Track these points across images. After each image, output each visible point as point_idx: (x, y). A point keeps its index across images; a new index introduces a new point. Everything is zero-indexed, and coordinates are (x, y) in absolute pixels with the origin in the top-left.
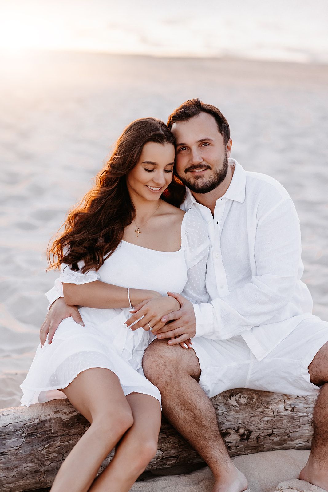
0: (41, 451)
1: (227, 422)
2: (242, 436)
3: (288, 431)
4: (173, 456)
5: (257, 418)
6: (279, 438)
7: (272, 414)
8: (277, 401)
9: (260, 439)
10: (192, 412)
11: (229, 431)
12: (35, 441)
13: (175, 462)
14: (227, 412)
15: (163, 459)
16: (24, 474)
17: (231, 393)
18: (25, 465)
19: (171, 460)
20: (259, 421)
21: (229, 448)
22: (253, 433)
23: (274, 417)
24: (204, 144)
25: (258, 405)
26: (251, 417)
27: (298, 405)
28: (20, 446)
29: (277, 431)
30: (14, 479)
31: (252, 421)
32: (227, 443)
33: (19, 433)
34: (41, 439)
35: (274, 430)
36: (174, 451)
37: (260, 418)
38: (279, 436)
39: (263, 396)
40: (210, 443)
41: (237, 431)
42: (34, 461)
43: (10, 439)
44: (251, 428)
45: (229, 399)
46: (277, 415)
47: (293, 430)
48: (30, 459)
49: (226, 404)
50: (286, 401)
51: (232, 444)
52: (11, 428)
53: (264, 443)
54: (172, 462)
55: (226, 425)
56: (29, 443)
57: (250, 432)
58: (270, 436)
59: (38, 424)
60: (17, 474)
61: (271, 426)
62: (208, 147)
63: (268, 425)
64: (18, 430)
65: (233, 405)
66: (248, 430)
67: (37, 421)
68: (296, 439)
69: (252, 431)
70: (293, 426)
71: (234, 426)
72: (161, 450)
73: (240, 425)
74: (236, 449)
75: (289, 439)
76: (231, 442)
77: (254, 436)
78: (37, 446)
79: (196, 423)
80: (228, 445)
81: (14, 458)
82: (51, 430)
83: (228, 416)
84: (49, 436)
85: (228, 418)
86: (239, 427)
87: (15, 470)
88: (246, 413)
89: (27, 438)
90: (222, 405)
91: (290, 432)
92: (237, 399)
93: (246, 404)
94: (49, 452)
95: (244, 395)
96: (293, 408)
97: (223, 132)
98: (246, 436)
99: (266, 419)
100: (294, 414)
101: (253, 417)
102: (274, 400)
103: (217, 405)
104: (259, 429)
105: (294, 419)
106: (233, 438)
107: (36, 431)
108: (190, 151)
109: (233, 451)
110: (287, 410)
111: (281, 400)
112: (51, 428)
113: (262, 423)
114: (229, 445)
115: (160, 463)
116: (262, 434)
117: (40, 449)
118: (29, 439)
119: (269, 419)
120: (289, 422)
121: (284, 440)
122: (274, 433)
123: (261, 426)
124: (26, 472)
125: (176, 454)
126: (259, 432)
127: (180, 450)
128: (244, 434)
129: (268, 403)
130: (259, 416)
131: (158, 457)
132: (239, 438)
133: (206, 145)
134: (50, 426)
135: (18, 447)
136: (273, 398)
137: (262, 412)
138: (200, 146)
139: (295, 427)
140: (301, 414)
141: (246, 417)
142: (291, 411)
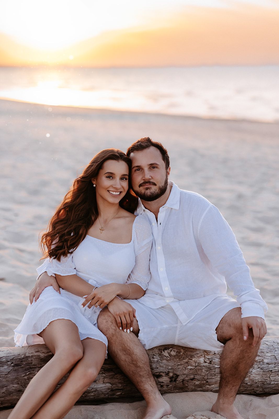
0: (24, 376)
1: (160, 367)
2: (171, 378)
3: (206, 377)
4: (120, 388)
5: (183, 366)
6: (199, 382)
7: (194, 365)
8: (199, 355)
9: (185, 382)
10: (131, 356)
11: (162, 374)
12: (20, 370)
13: (121, 394)
14: (160, 360)
15: (112, 390)
16: (11, 392)
17: (166, 347)
18: (11, 385)
19: (118, 392)
20: (184, 368)
21: (162, 386)
22: (179, 377)
23: (196, 367)
24: (152, 167)
25: (184, 357)
26: (178, 365)
27: (214, 359)
28: (9, 372)
29: (197, 377)
30: (4, 395)
31: (179, 368)
32: (160, 382)
33: (9, 363)
34: (24, 368)
35: (195, 376)
36: (120, 385)
37: (185, 366)
38: (199, 381)
39: (189, 351)
40: (144, 379)
41: (167, 374)
42: (18, 383)
43: (3, 367)
44: (178, 373)
45: (163, 352)
46: (198, 365)
47: (210, 377)
48: (15, 381)
49: (160, 355)
50: (205, 356)
51: (164, 384)
52: (4, 359)
53: (188, 385)
54: (119, 393)
55: (159, 369)
56: (16, 370)
57: (177, 376)
58: (192, 380)
59: (23, 358)
60: (6, 391)
61: (193, 373)
62: (156, 169)
63: (191, 372)
64: (9, 361)
65: (165, 356)
66: (176, 374)
67: (22, 357)
68: (213, 384)
69: (179, 375)
70: (210, 374)
71: (165, 370)
72: (111, 384)
73: (169, 370)
74: (167, 388)
75: (207, 383)
76: (162, 382)
77: (180, 378)
78: (21, 373)
79: (134, 364)
80: (160, 384)
81: (4, 380)
82: (32, 363)
83: (162, 363)
84: (30, 367)
85: (161, 365)
86: (168, 371)
87: (5, 388)
88: (175, 362)
89: (14, 367)
90: (157, 355)
91: (208, 379)
92: (169, 352)
93: (175, 356)
94: (30, 377)
95: (174, 350)
96: (211, 361)
97: (165, 161)
98: (174, 378)
99: (189, 367)
100: (211, 365)
101: (180, 365)
102: (196, 355)
103: (154, 355)
104: (184, 374)
105: (211, 369)
106: (165, 379)
107: (22, 363)
108: (143, 171)
109: (165, 389)
110: (206, 362)
111: (202, 355)
112: (32, 362)
113: (186, 370)
114: (162, 384)
115: (110, 393)
116: (186, 378)
117: (23, 375)
118: (16, 368)
119: (192, 367)
120: (207, 371)
121: (203, 384)
122: (195, 378)
123: (186, 372)
124: (13, 391)
125: (122, 388)
126: (184, 376)
127: (124, 385)
128: (172, 377)
129: (192, 356)
130: (184, 365)
131: (109, 389)
132: (169, 380)
133: (154, 168)
134: (32, 361)
135: (8, 373)
136: (196, 353)
137: (187, 363)
138: (149, 168)
139: (211, 375)
140: (216, 366)
141: (175, 364)
142: (209, 363)
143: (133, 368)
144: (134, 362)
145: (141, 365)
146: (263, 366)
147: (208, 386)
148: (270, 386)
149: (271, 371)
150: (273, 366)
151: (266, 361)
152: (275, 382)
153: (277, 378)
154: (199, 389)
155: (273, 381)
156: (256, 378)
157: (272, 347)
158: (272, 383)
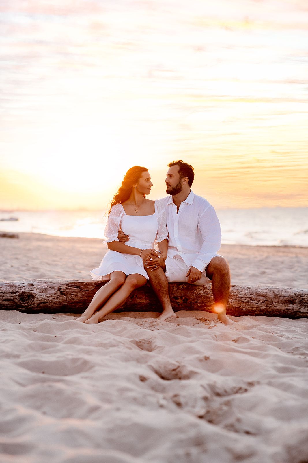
1: (177, 293)
3: (204, 302)
8: (200, 289)
9: (192, 303)
11: (178, 297)
14: (177, 289)
20: (191, 295)
21: (178, 305)
23: (198, 295)
25: (191, 289)
26: (188, 293)
27: (209, 292)
29: (199, 301)
31: (188, 295)
32: (177, 302)
38: (200, 303)
41: (181, 298)
44: (188, 298)
45: (179, 286)
50: (204, 290)
53: (194, 306)
55: (177, 295)
57: (187, 299)
58: (196, 303)
61: (197, 298)
63: (195, 298)
68: (208, 307)
71: (180, 296)
73: (183, 296)
74: (182, 306)
75: (205, 306)
77: (190, 300)
79: (159, 285)
83: (178, 291)
88: (186, 291)
90: (176, 287)
92: (183, 286)
93: (186, 288)
95: (185, 285)
98: (185, 301)
99: (194, 295)
110: (204, 293)
111: (202, 289)
116: (192, 301)
119: (196, 295)
120: (205, 298)
123: (192, 297)
129: (196, 289)
132: (182, 301)
137: (193, 292)
139: (207, 301)
140: (210, 296)
141: (186, 293)
142: (206, 294)
143: (159, 287)
144: (160, 284)
145: (163, 287)
146: (238, 298)
147: (205, 308)
148: (243, 311)
149: (243, 302)
150: (244, 299)
151: (240, 296)
152: (246, 308)
153: (247, 306)
154: (200, 309)
155: (244, 308)
156: (234, 305)
157: (244, 289)
158: (244, 309)
